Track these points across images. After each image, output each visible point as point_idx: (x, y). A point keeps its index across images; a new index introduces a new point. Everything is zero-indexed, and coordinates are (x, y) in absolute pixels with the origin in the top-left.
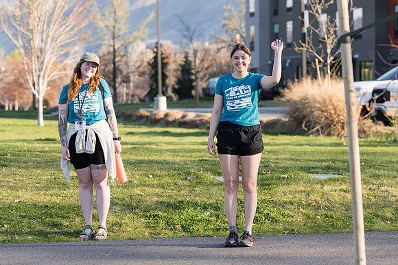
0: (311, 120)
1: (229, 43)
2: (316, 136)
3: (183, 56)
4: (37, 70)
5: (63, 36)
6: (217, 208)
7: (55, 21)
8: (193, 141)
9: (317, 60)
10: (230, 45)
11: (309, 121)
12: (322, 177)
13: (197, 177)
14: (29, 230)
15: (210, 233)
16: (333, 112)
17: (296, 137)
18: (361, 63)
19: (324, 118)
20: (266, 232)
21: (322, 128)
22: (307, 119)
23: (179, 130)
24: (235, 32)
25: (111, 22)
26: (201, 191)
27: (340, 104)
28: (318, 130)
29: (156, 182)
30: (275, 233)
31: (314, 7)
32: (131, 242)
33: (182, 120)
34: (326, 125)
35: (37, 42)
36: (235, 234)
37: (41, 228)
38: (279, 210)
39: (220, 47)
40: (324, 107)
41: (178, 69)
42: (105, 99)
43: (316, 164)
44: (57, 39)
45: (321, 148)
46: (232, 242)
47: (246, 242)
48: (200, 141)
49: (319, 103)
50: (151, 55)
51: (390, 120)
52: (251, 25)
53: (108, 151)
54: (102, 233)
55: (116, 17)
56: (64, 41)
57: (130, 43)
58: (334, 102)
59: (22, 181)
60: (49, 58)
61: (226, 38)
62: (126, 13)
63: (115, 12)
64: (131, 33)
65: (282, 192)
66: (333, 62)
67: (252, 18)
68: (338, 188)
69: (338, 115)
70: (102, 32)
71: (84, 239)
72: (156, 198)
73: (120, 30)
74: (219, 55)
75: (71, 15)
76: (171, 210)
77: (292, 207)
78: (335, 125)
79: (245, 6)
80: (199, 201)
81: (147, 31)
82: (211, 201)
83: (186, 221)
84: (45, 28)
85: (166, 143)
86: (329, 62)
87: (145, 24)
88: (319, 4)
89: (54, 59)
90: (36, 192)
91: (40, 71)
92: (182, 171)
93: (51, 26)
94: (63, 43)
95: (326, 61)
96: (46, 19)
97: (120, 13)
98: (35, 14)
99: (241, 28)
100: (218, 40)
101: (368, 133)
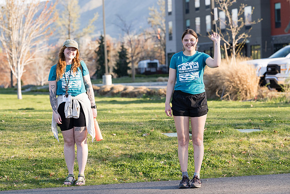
0: (222, 89)
1: (153, 35)
2: (226, 101)
3: (120, 45)
4: (16, 58)
5: (34, 32)
6: (169, 158)
7: (29, 21)
8: (136, 107)
9: (225, 44)
10: (154, 36)
11: (221, 90)
12: (247, 131)
13: (150, 134)
14: (24, 179)
15: (166, 177)
16: (238, 82)
17: (211, 102)
18: (251, 46)
19: (232, 87)
20: (209, 175)
21: (230, 94)
22: (219, 88)
23: (123, 99)
24: (158, 26)
25: (66, 22)
26: (155, 145)
27: (244, 76)
28: (227, 97)
29: (119, 139)
30: (216, 176)
31: (222, 5)
32: (105, 187)
33: (124, 92)
34: (233, 92)
35: (15, 37)
36: (187, 178)
37: (33, 177)
38: (217, 158)
39: (146, 38)
40: (232, 79)
41: (117, 55)
42: (84, 76)
43: (239, 122)
44: (30, 34)
45: (236, 109)
46: (185, 185)
47: (196, 184)
48: (142, 107)
49: (228, 76)
50: (96, 45)
51: (282, 87)
52: (170, 21)
53: (89, 117)
54: (82, 180)
55: (70, 18)
56: (35, 36)
57: (81, 36)
58: (239, 75)
59: (16, 141)
60: (25, 48)
61: (151, 31)
62: (77, 15)
63: (69, 15)
64: (81, 29)
65: (218, 144)
66: (237, 45)
67: (170, 16)
68: (261, 140)
69: (243, 85)
70: (60, 29)
71: (68, 185)
72: (121, 152)
73: (73, 27)
74: (146, 43)
75: (40, 16)
76: (133, 160)
77: (227, 156)
78: (240, 92)
79: (164, 7)
80: (155, 152)
81: (93, 28)
82: (164, 153)
83: (146, 168)
84: (21, 26)
85: (117, 109)
86: (234, 45)
87: (92, 23)
88: (225, 2)
89: (28, 49)
90: (27, 149)
91: (18, 58)
92: (138, 130)
93: (26, 24)
94: (34, 37)
95: (232, 45)
96: (22, 19)
97: (73, 15)
98: (13, 16)
99: (162, 24)
100: (146, 33)
101: (265, 97)
